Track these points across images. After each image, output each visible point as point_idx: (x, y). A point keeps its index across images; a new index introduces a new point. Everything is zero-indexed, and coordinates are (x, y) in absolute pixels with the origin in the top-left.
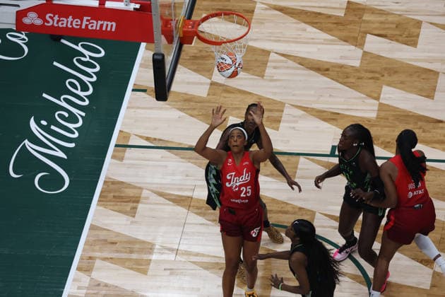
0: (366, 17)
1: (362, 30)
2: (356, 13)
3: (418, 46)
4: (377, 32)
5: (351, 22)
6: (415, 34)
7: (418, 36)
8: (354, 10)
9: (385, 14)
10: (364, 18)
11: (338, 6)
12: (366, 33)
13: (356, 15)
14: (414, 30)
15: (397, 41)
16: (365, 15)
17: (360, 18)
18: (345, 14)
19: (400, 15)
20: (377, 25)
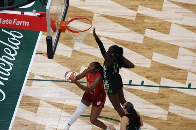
0: (146, 20)
1: (144, 26)
2: (141, 18)
3: (170, 34)
4: (151, 28)
5: (138, 23)
7: (170, 29)
8: (140, 17)
9: (155, 19)
10: (145, 21)
11: (132, 15)
12: (145, 28)
13: (141, 19)
14: (168, 27)
15: (160, 32)
16: (145, 19)
17: (143, 21)
18: (136, 19)
19: (161, 20)
20: (150, 24)
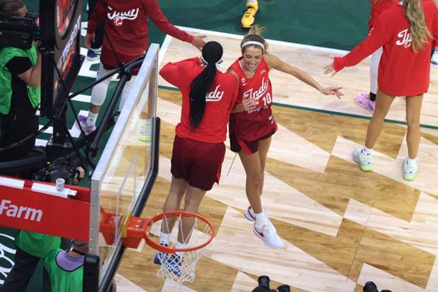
0: (365, 241)
1: (358, 256)
2: (351, 234)
3: (427, 287)
4: (374, 262)
5: (345, 246)
6: (425, 271)
7: (428, 273)
8: (350, 230)
9: (390, 241)
10: (361, 243)
11: (330, 222)
12: (362, 261)
13: (351, 238)
14: (425, 267)
15: (401, 277)
16: (363, 238)
17: (356, 242)
18: (338, 235)
19: (407, 244)
20: (376, 254)
